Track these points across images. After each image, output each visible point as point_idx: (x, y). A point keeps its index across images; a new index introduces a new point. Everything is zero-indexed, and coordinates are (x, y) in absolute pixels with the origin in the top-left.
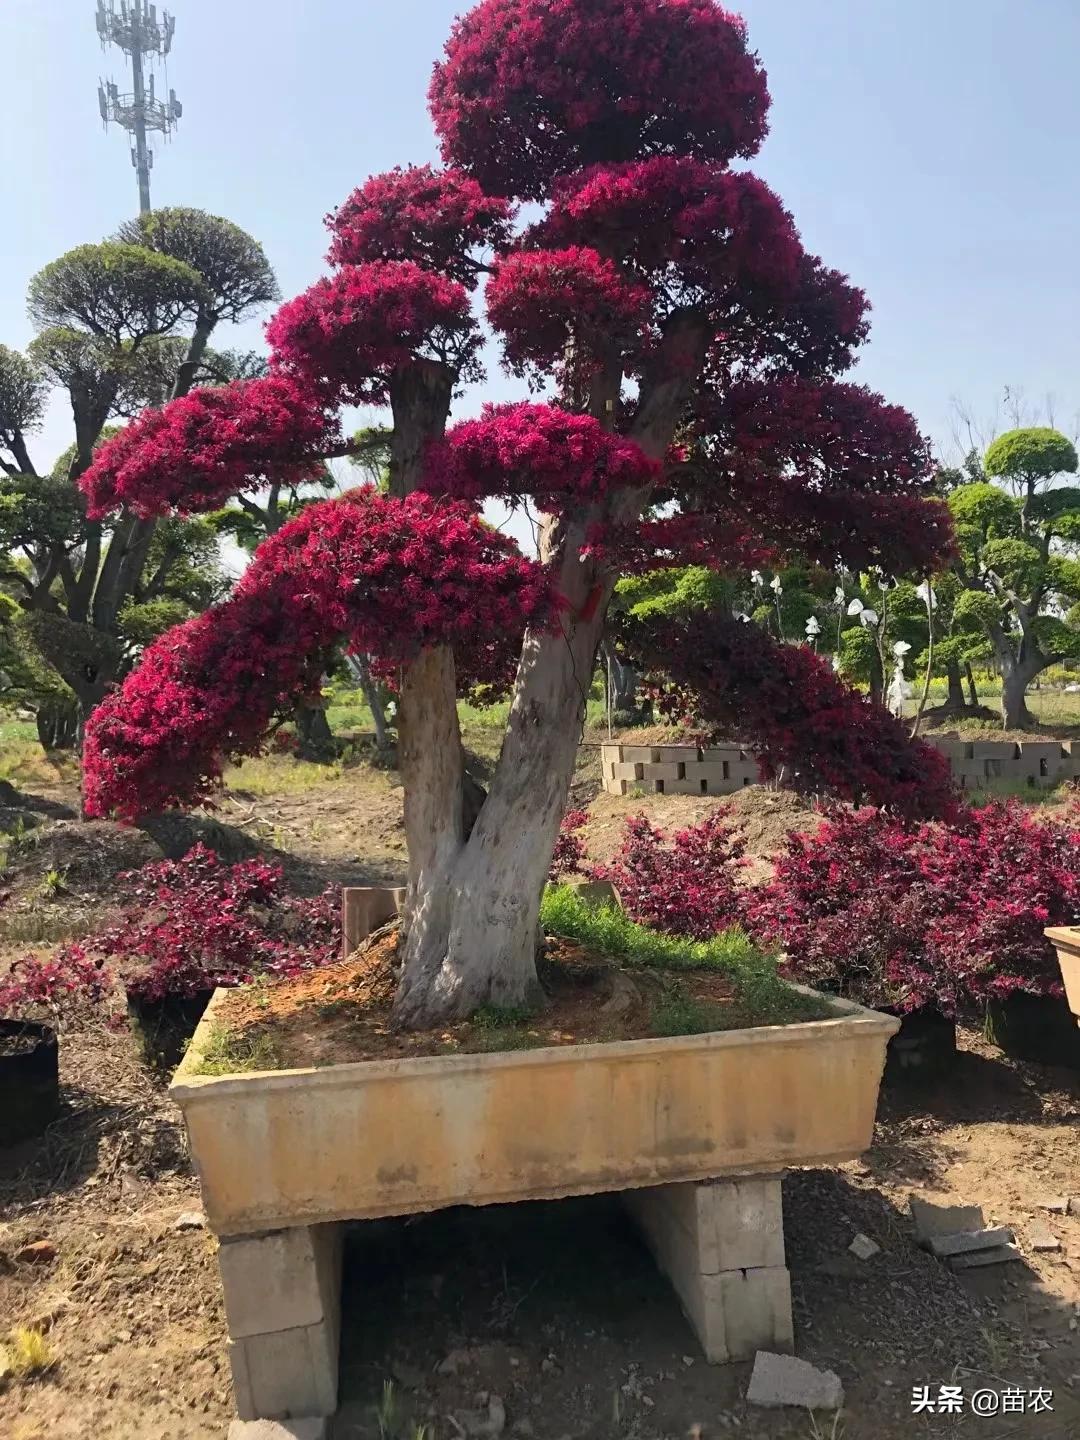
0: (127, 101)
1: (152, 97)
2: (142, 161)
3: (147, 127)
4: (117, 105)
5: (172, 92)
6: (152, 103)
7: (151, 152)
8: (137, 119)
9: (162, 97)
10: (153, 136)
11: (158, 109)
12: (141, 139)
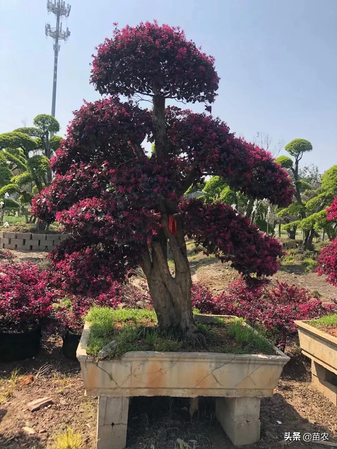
0: (54, 30)
1: (61, 29)
2: (56, 49)
3: (59, 38)
4: (50, 31)
5: (67, 28)
6: (61, 31)
7: (59, 46)
8: (57, 35)
9: (64, 29)
10: (61, 42)
11: (63, 33)
12: (57, 42)
